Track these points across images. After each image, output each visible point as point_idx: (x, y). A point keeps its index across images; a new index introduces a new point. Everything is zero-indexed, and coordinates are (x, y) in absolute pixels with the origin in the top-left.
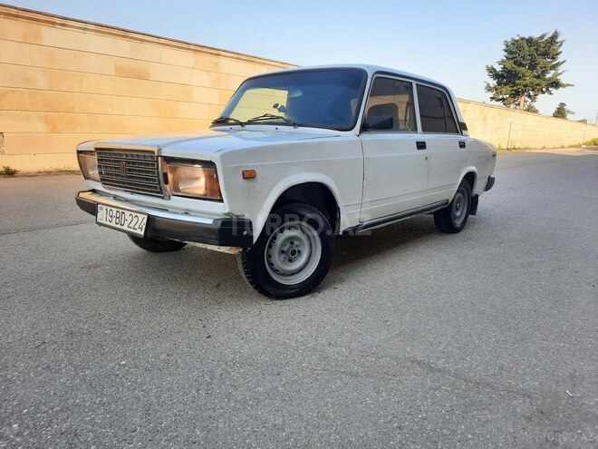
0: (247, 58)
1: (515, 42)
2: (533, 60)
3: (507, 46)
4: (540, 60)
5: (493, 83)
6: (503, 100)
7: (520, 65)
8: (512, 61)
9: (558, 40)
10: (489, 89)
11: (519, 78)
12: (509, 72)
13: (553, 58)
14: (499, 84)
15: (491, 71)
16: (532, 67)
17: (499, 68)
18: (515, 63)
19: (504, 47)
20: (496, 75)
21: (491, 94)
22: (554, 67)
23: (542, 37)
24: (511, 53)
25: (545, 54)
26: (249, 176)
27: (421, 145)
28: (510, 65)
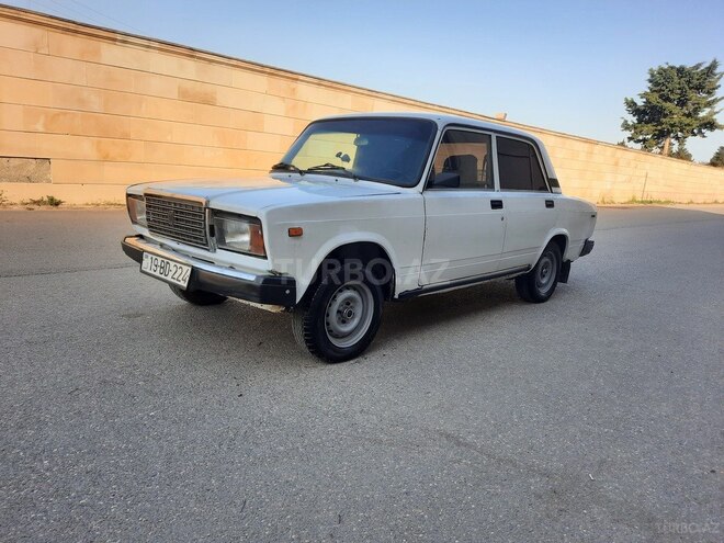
0: (329, 84)
1: (662, 72)
2: (683, 93)
3: (652, 75)
4: (694, 96)
5: (632, 119)
6: (644, 140)
7: (667, 99)
8: (656, 95)
9: (717, 71)
10: (626, 127)
11: (665, 116)
12: (653, 108)
13: (709, 93)
14: (640, 121)
15: (631, 104)
16: (682, 103)
17: (640, 102)
18: (661, 97)
19: (649, 77)
20: (636, 111)
21: (628, 134)
22: (709, 104)
23: (697, 67)
24: (657, 84)
25: (699, 88)
26: (295, 233)
27: (497, 204)
28: (655, 99)
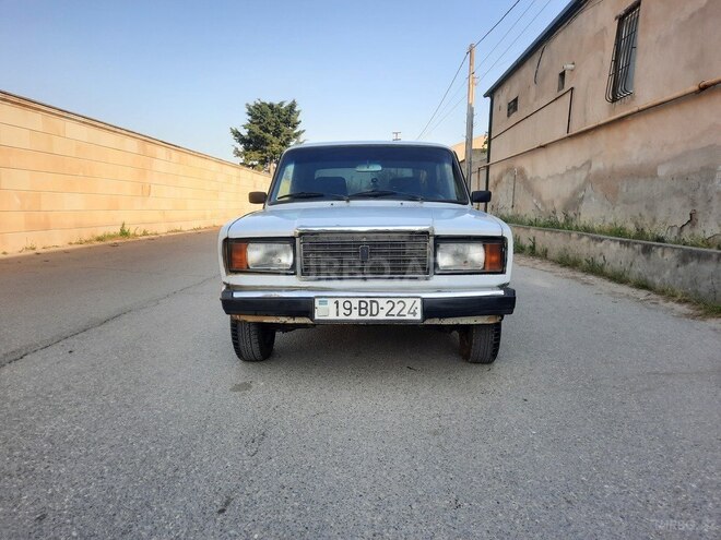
1: (258, 107)
2: (277, 126)
3: (250, 109)
4: (283, 127)
5: (241, 148)
6: (253, 166)
7: (267, 131)
8: (257, 127)
9: (296, 110)
10: (238, 154)
11: (267, 144)
12: (257, 137)
13: (294, 127)
14: (247, 149)
15: (237, 134)
16: (277, 134)
17: (244, 133)
18: (261, 128)
19: (247, 110)
20: (242, 140)
21: (241, 160)
22: (297, 135)
23: (281, 104)
24: (255, 117)
25: (287, 123)
28: (256, 129)
